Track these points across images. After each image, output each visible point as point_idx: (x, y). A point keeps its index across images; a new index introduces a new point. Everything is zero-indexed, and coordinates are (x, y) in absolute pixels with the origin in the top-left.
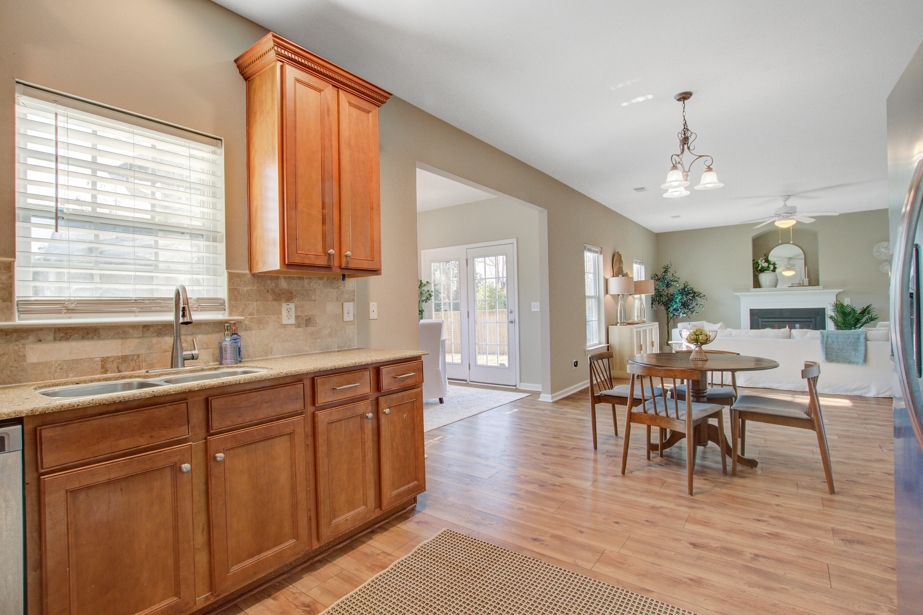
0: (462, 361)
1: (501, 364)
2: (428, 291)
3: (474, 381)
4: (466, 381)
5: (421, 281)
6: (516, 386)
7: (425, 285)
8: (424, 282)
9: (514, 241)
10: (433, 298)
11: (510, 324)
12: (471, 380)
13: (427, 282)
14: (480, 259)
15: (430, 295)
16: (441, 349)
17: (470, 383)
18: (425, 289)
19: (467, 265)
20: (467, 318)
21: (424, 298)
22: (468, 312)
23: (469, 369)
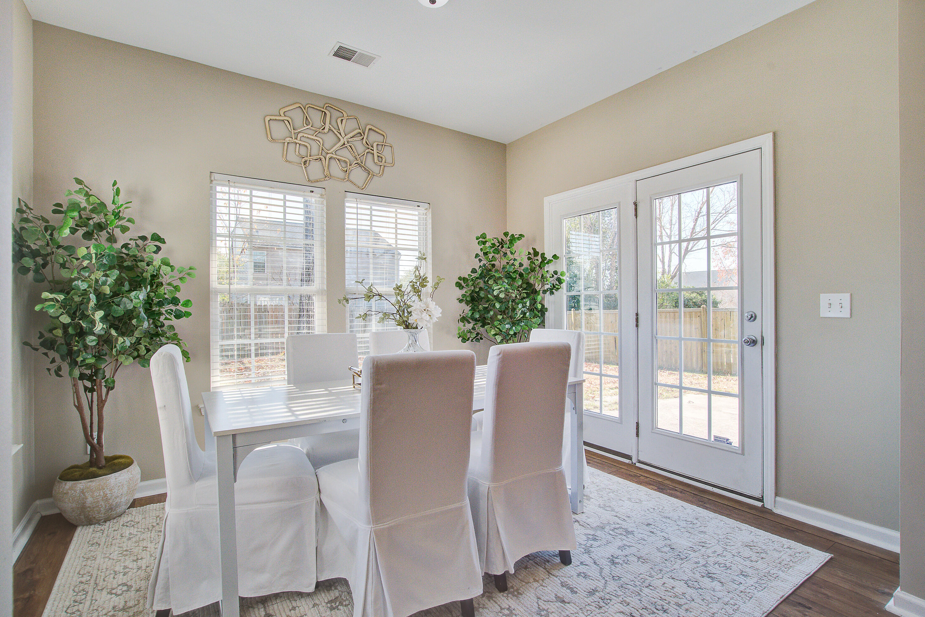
0: (621, 414)
1: (717, 439)
2: (556, 273)
3: (648, 461)
4: (629, 457)
5: (543, 254)
6: (761, 500)
7: (549, 262)
8: (549, 256)
9: (766, 141)
10: (564, 285)
11: (747, 348)
12: (642, 459)
13: (555, 257)
14: (667, 202)
15: (559, 281)
16: (568, 402)
17: (638, 465)
18: (550, 268)
19: (636, 215)
20: (635, 328)
21: (547, 287)
22: (637, 314)
23: (637, 435)
